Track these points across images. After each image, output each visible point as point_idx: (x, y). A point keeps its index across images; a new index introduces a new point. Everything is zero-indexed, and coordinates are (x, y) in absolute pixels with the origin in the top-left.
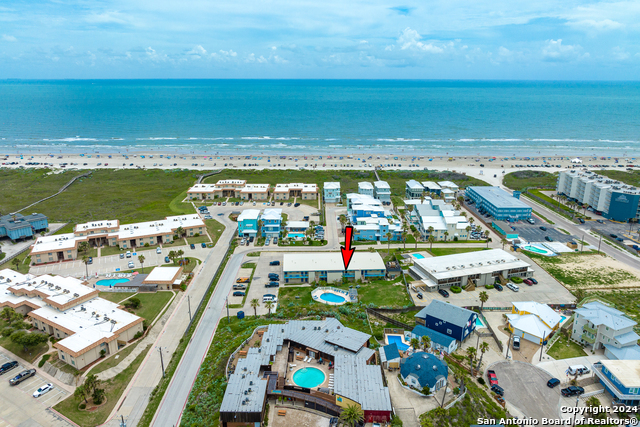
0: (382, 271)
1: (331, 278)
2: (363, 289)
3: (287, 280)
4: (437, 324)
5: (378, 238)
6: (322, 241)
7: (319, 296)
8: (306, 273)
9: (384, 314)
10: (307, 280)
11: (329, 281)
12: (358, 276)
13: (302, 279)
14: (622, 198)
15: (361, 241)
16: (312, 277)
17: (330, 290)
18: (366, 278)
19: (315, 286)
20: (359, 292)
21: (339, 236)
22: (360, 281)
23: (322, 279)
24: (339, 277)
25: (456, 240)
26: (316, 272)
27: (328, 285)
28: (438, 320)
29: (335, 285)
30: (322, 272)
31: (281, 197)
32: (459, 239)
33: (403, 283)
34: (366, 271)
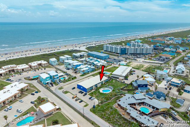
1: (99, 86)
4: (141, 86)
5: (89, 71)
6: (75, 77)
9: (125, 89)
10: (92, 89)
14: (123, 49)
15: (85, 74)
16: (94, 87)
21: (76, 74)
28: (141, 85)
30: (96, 85)
31: (36, 67)
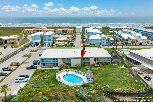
0: (109, 58)
1: (73, 63)
2: (97, 71)
3: (44, 64)
5: (100, 44)
6: (72, 45)
7: (62, 77)
8: (57, 59)
10: (57, 64)
11: (72, 65)
12: (92, 62)
13: (54, 64)
15: (92, 45)
16: (60, 62)
17: (72, 72)
18: (98, 63)
19: (61, 68)
20: (94, 74)
21: (81, 44)
22: (94, 65)
23: (68, 64)
24: (79, 62)
25: (141, 44)
26: (63, 59)
27: (71, 68)
29: (76, 68)
30: (68, 59)
31: (59, 32)
32: (142, 44)
33: (126, 66)
34: (98, 58)
